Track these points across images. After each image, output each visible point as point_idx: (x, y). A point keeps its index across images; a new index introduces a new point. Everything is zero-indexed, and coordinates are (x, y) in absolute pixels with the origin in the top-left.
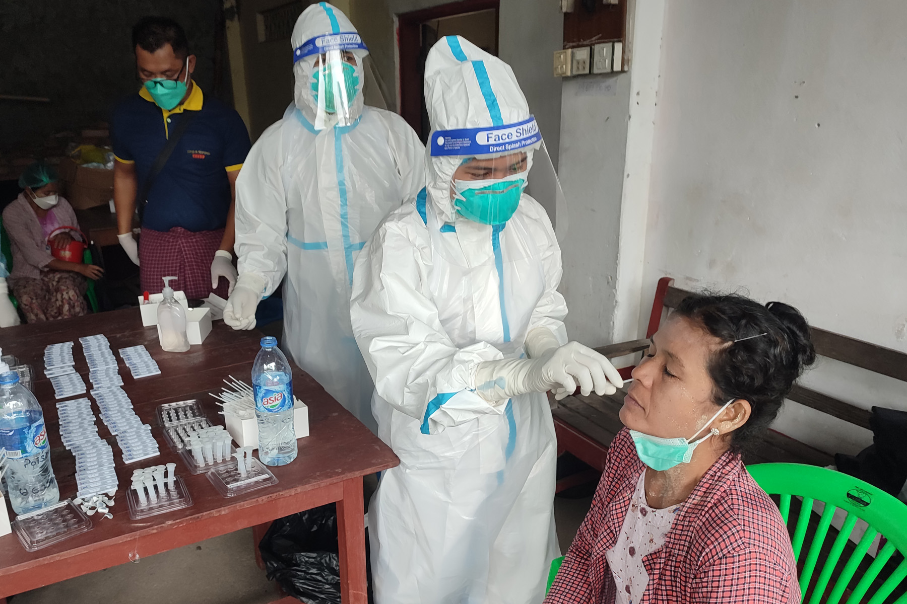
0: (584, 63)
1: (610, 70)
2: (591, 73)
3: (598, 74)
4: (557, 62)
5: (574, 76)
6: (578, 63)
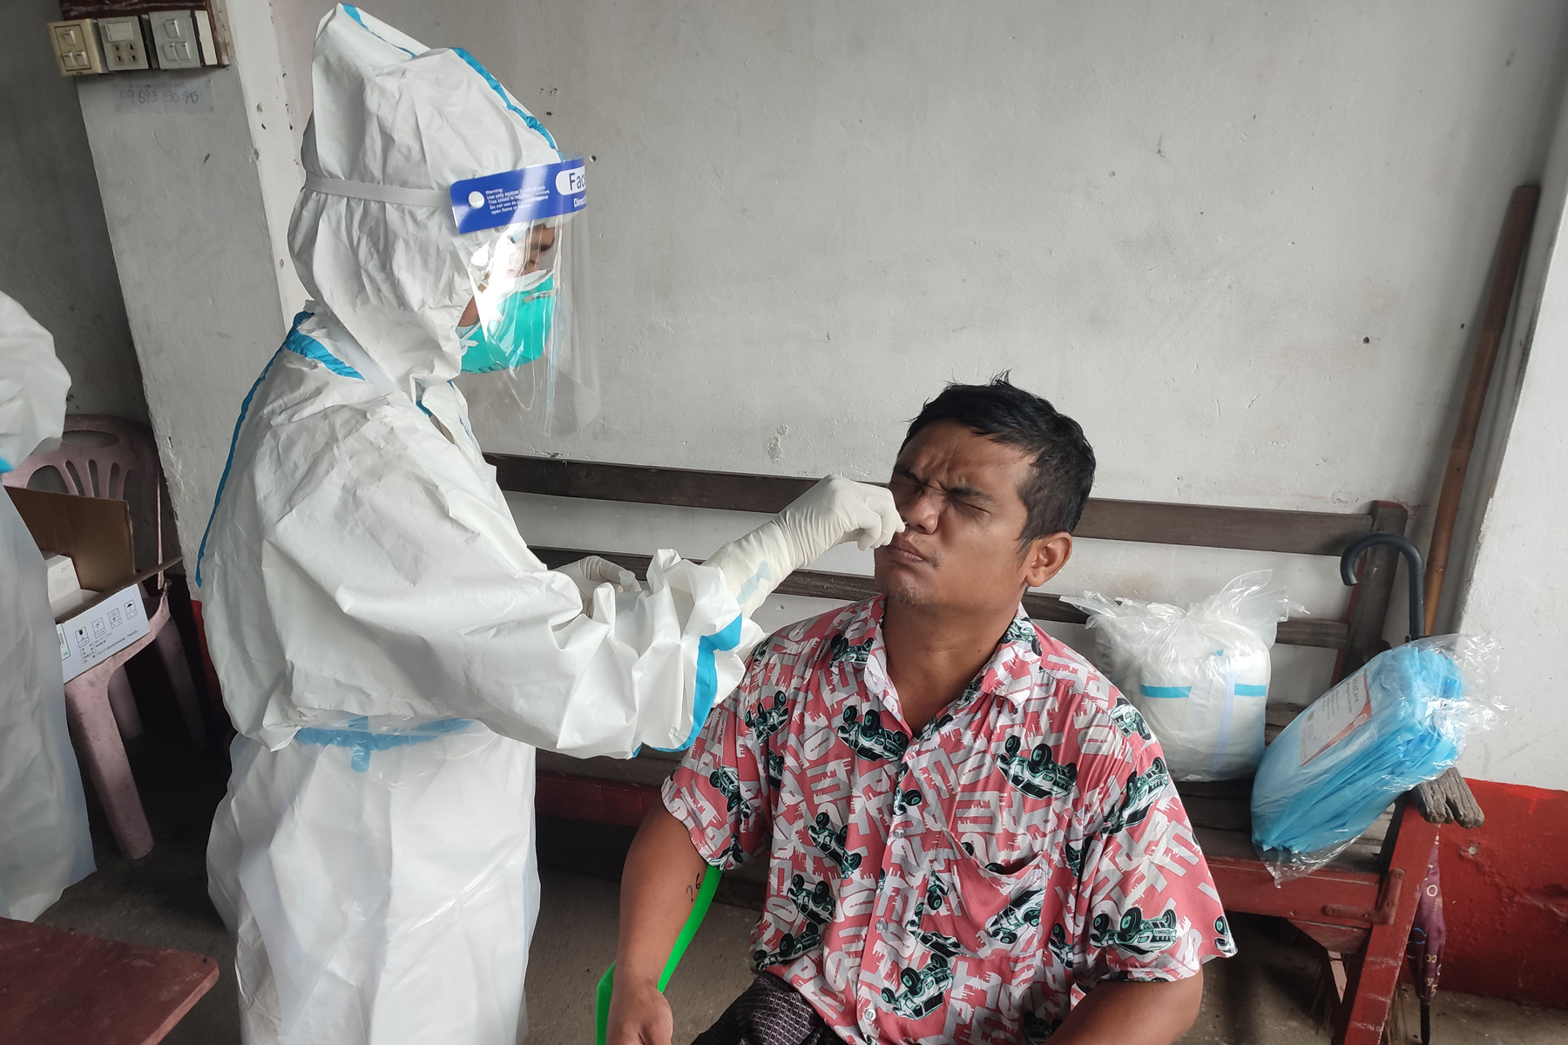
0: (132, 48)
1: (197, 64)
2: (154, 69)
3: (166, 70)
4: (59, 47)
5: (107, 76)
6: (117, 49)
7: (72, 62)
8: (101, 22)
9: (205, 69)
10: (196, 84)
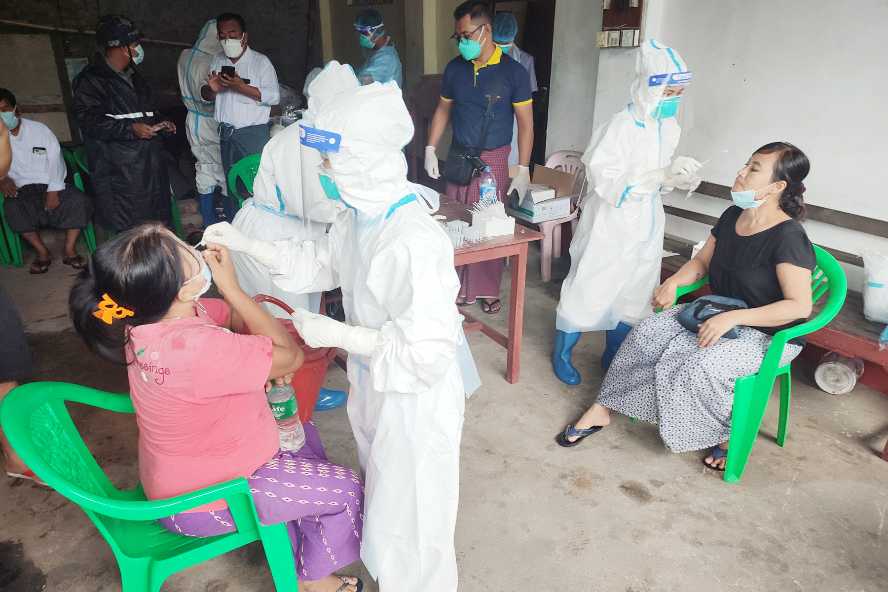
0: (616, 40)
1: (631, 45)
2: (620, 46)
3: (624, 47)
4: (598, 39)
5: (608, 48)
6: (612, 40)
7: (600, 44)
8: (610, 32)
9: (633, 47)
10: (631, 51)
